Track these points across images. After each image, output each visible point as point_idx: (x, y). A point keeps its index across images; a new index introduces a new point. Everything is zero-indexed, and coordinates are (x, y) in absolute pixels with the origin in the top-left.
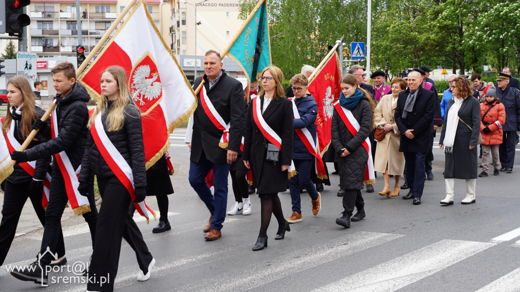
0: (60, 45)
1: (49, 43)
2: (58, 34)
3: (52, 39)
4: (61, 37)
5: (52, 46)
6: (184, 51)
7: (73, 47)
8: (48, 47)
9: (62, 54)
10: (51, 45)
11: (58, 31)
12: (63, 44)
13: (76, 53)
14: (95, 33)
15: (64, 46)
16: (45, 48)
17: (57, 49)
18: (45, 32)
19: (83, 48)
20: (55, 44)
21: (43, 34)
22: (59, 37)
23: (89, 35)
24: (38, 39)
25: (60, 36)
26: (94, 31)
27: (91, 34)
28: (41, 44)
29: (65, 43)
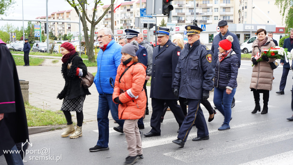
0: (185, 20)
1: (180, 19)
2: (184, 15)
3: (182, 17)
4: (186, 16)
5: (182, 21)
6: (245, 22)
7: (191, 20)
8: (180, 21)
11: (185, 13)
13: (193, 23)
14: (202, 14)
15: (187, 20)
16: (178, 21)
17: (184, 22)
19: (196, 21)
20: (183, 19)
21: (178, 15)
24: (175, 17)
27: (200, 14)
28: (176, 19)
29: (187, 19)
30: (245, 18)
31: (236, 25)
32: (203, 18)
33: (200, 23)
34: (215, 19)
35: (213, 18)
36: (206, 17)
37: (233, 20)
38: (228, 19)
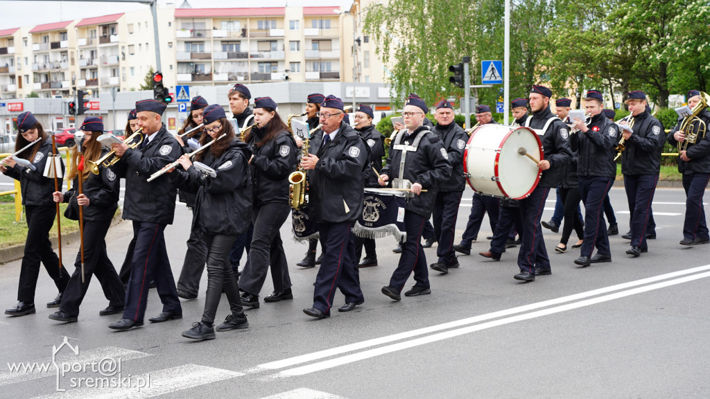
0: (213, 72)
1: (199, 69)
2: (210, 58)
3: (204, 65)
4: (215, 62)
5: (203, 74)
6: (367, 77)
7: (229, 74)
8: (199, 75)
9: (216, 84)
10: (202, 72)
11: (210, 54)
12: (217, 71)
14: (257, 56)
15: (218, 73)
16: (195, 76)
17: (209, 76)
18: (194, 56)
20: (207, 71)
21: (192, 58)
22: (211, 62)
23: (249, 59)
24: (185, 65)
25: (213, 60)
26: (256, 53)
27: (252, 56)
28: (189, 71)
29: (220, 69)
30: (366, 67)
32: (260, 67)
33: (252, 79)
35: (287, 66)
36: (269, 64)
37: (338, 73)
38: (325, 70)
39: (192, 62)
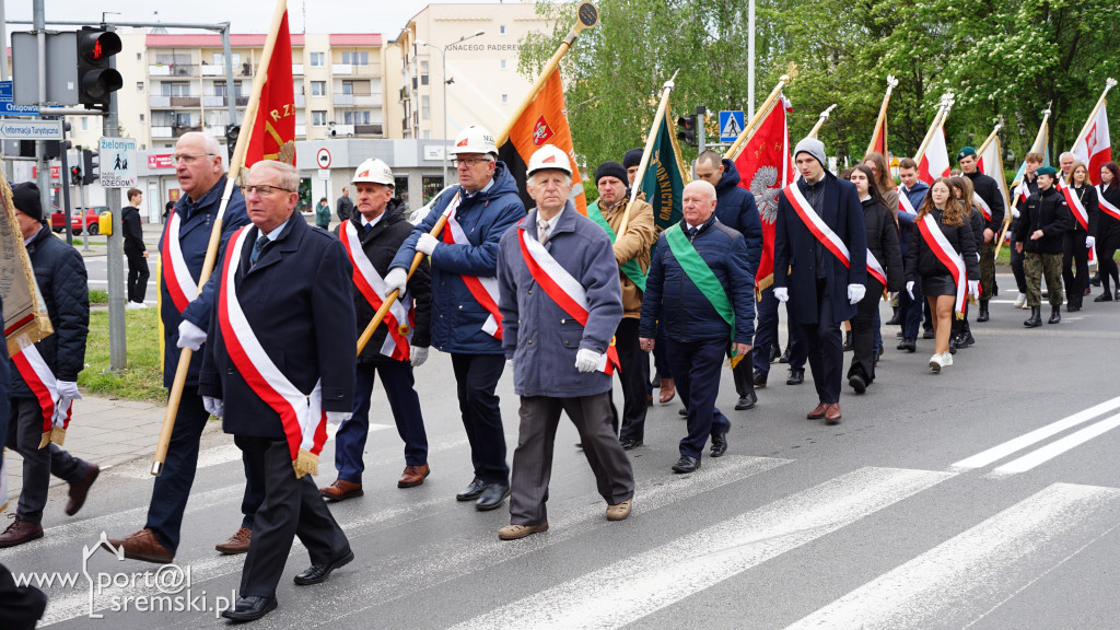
0: (203, 123)
1: (183, 121)
2: (198, 105)
3: (189, 115)
4: (205, 110)
6: (426, 132)
10: (188, 123)
11: (199, 99)
12: (208, 122)
13: (225, 138)
15: (210, 126)
16: (175, 128)
18: (174, 101)
19: (237, 130)
20: (194, 122)
21: (172, 104)
22: (200, 111)
24: (163, 115)
25: (202, 108)
28: (168, 123)
29: (212, 122)
30: (424, 118)
31: (392, 142)
34: (316, 124)
35: (309, 116)
37: (380, 127)
38: (362, 122)
39: (173, 111)
